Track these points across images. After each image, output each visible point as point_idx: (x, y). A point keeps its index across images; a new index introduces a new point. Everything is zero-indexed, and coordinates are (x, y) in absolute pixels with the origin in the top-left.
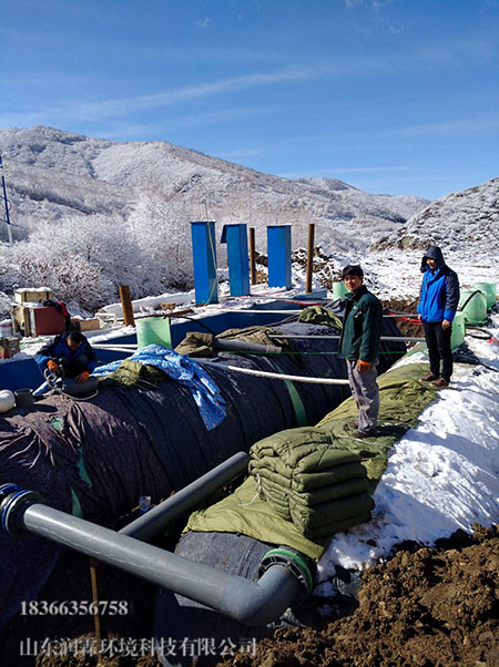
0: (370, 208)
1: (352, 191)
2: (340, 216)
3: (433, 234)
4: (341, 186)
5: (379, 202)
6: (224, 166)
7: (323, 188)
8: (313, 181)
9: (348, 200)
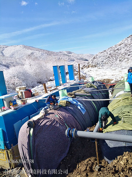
0: (79, 58)
1: (73, 54)
2: (71, 60)
3: (96, 63)
4: (70, 53)
5: (80, 56)
6: (39, 50)
7: (66, 54)
8: (63, 52)
9: (73, 56)
